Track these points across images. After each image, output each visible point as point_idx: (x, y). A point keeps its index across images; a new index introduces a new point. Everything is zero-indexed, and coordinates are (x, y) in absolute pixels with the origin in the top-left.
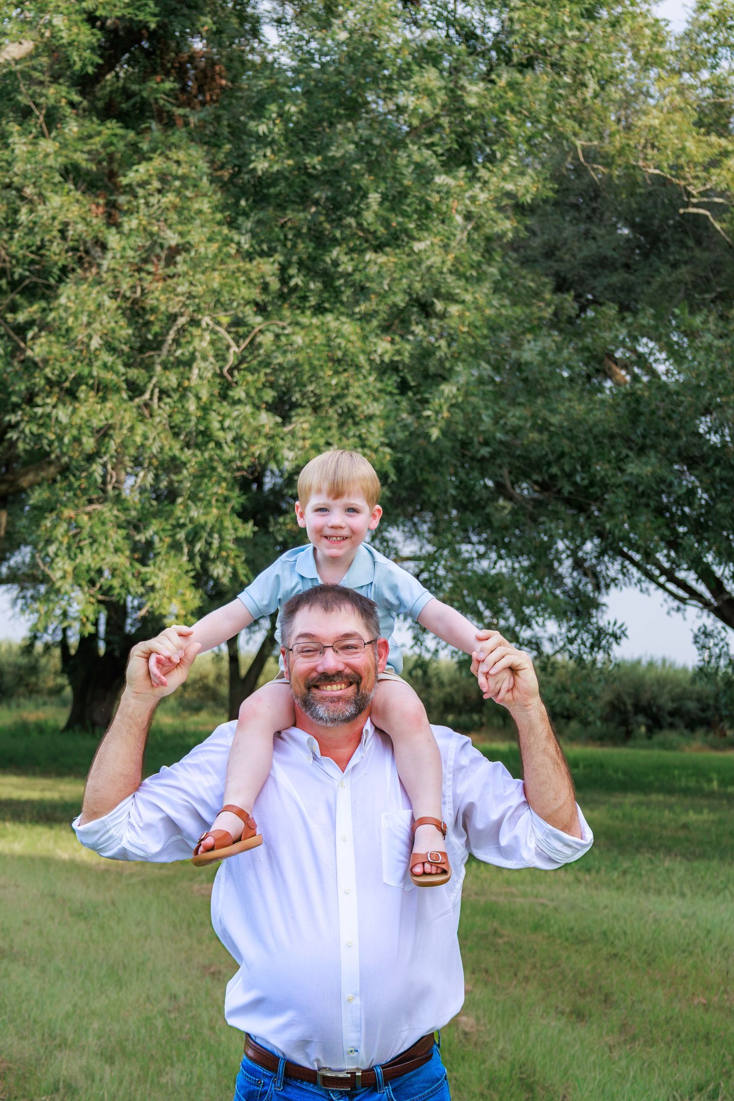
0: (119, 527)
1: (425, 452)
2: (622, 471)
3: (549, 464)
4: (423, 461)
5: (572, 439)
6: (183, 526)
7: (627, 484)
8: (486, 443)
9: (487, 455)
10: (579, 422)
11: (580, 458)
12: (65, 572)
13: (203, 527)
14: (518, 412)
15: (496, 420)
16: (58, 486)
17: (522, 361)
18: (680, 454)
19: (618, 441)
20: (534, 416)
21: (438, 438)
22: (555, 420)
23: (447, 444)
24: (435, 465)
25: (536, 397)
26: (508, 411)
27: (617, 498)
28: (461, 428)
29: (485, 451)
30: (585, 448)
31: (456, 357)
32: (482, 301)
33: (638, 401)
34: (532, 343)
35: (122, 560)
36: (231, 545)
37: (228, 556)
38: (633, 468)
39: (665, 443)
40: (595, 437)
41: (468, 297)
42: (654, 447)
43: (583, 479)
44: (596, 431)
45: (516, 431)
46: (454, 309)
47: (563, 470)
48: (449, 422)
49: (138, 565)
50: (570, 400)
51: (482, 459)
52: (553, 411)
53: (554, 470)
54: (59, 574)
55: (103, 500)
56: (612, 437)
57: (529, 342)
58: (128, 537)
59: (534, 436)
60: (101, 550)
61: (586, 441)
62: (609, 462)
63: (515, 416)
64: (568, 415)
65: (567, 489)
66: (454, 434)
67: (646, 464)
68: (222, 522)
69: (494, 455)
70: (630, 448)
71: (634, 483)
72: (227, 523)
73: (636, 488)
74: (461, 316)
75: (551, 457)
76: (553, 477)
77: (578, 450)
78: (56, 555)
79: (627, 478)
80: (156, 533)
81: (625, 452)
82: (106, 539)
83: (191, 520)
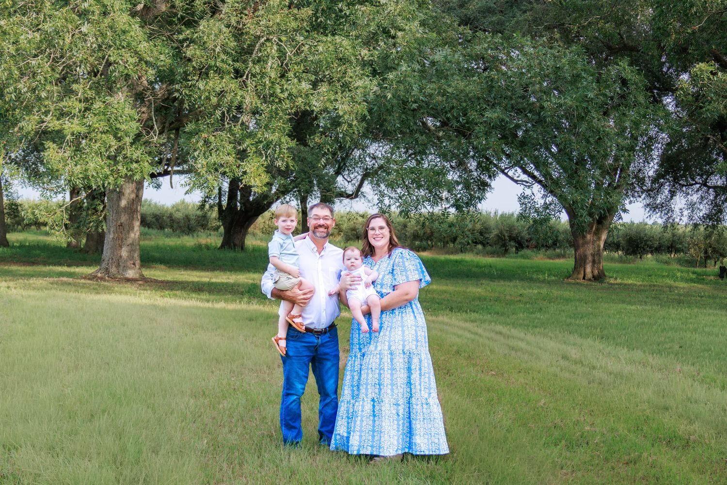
0: (230, 143)
1: (385, 105)
2: (483, 116)
3: (446, 112)
4: (383, 110)
5: (459, 100)
6: (261, 142)
7: (485, 122)
8: (415, 102)
9: (416, 108)
10: (462, 91)
11: (462, 109)
12: (203, 165)
13: (271, 142)
14: (433, 86)
15: (421, 90)
16: (200, 122)
17: (436, 61)
18: (513, 108)
19: (481, 101)
20: (440, 88)
21: (390, 98)
22: (450, 90)
23: (395, 101)
24: (389, 112)
25: (441, 78)
26: (427, 85)
27: (479, 129)
28: (402, 93)
29: (415, 106)
30: (464, 104)
31: (401, 58)
32: (414, 30)
33: (492, 80)
34: (441, 52)
35: (231, 159)
36: (285, 151)
37: (284, 157)
38: (488, 114)
39: (505, 102)
40: (470, 99)
41: (407, 28)
42: (499, 104)
43: (463, 120)
44: (470, 95)
45: (431, 95)
46: (399, 34)
47: (453, 115)
48: (396, 90)
49: (239, 161)
50: (458, 80)
51: (414, 110)
52: (449, 86)
53: (449, 115)
54: (200, 166)
55: (221, 130)
56: (479, 98)
57: (439, 51)
58: (235, 148)
59: (440, 98)
60: (221, 154)
61: (465, 101)
62: (476, 111)
63: (430, 88)
64: (456, 89)
65: (455, 124)
66: (399, 96)
67: (494, 112)
68: (280, 139)
69: (420, 107)
70: (488, 105)
71: (489, 122)
72: (283, 140)
73: (490, 124)
74: (403, 37)
75: (447, 109)
76: (448, 119)
77: (460, 105)
78: (198, 156)
79: (485, 119)
80: (248, 146)
81: (485, 106)
82: (223, 149)
83: (266, 139)
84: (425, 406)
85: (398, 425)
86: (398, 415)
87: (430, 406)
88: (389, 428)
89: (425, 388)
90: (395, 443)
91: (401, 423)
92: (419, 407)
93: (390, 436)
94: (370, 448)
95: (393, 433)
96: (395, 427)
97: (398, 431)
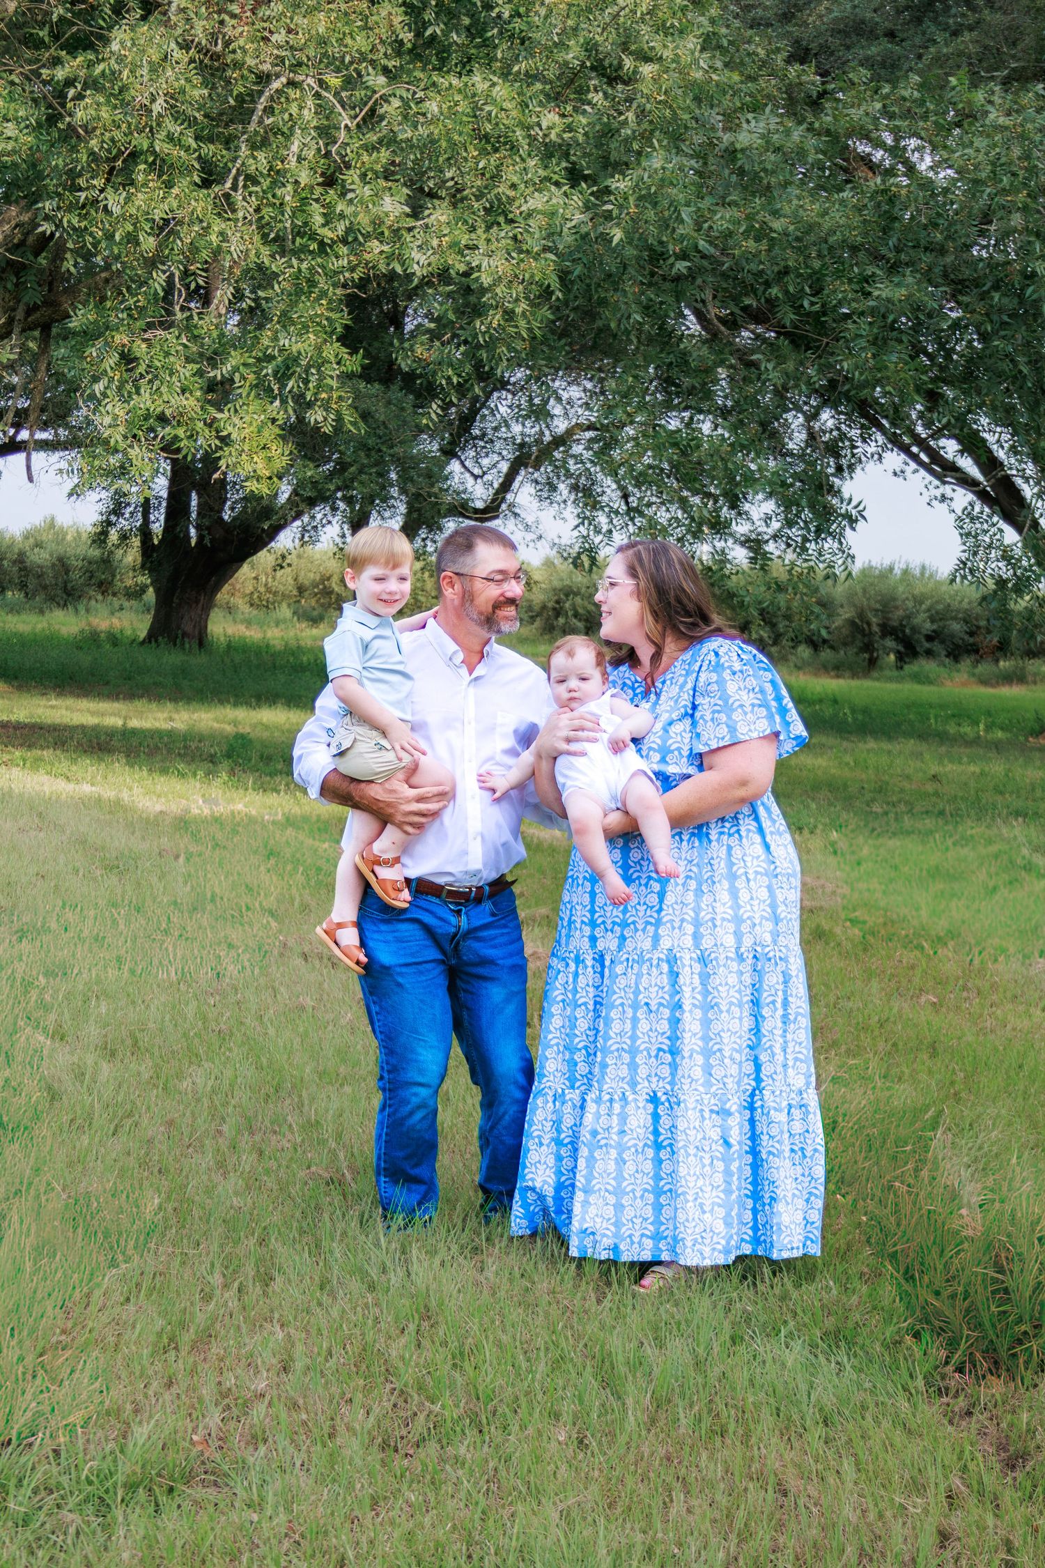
0: (188, 360)
1: (604, 261)
2: (867, 294)
3: (768, 284)
4: (598, 275)
5: (802, 251)
6: (270, 358)
7: (873, 312)
8: (684, 256)
9: (685, 271)
10: (811, 228)
11: (810, 276)
12: (116, 417)
13: (296, 360)
14: (729, 213)
15: (701, 221)
16: (108, 304)
17: (738, 146)
18: (945, 275)
19: (862, 256)
20: (749, 217)
21: (621, 243)
22: (777, 225)
23: (631, 251)
24: (615, 280)
25: (753, 194)
26: (715, 212)
28: (652, 231)
29: (682, 266)
30: (817, 264)
32: (686, 59)
34: (753, 122)
35: (190, 403)
36: (334, 384)
37: (330, 398)
38: (883, 290)
39: (927, 258)
40: (831, 249)
41: (667, 54)
42: (910, 263)
43: (812, 304)
44: (831, 240)
45: (726, 237)
46: (647, 70)
47: (787, 292)
48: (637, 220)
49: (212, 410)
50: (799, 198)
51: (677, 279)
52: (776, 213)
53: (774, 291)
54: (107, 420)
55: (166, 325)
56: (854, 249)
57: (748, 122)
58: (200, 373)
59: (751, 244)
60: (164, 389)
61: (819, 255)
62: (850, 280)
63: (722, 219)
64: (797, 220)
65: (791, 318)
66: (643, 238)
67: (898, 285)
68: (321, 351)
69: (694, 273)
71: (883, 310)
72: (329, 353)
73: (884, 317)
74: (657, 80)
75: (770, 274)
77: (807, 265)
78: (105, 395)
79: (872, 303)
80: (236, 369)
81: (871, 269)
82: (171, 375)
83: (282, 351)
84: (796, 1113)
85: (728, 1173)
86: (727, 1143)
87: (808, 1112)
88: (700, 1183)
89: (796, 1059)
90: (720, 1226)
91: (734, 1166)
92: (783, 1117)
93: (701, 1205)
94: (649, 1243)
95: (712, 1197)
96: (719, 1178)
97: (728, 1192)
